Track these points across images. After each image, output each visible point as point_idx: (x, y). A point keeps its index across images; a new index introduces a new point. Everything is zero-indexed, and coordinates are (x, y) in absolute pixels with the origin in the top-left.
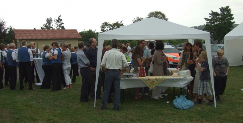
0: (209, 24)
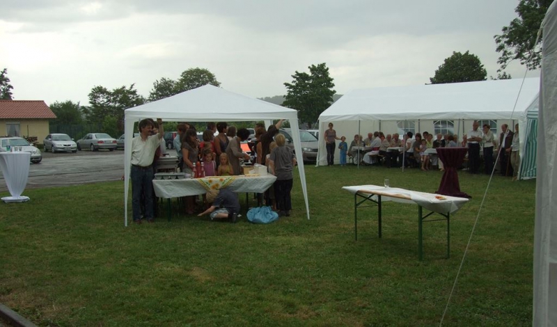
0: (293, 94)
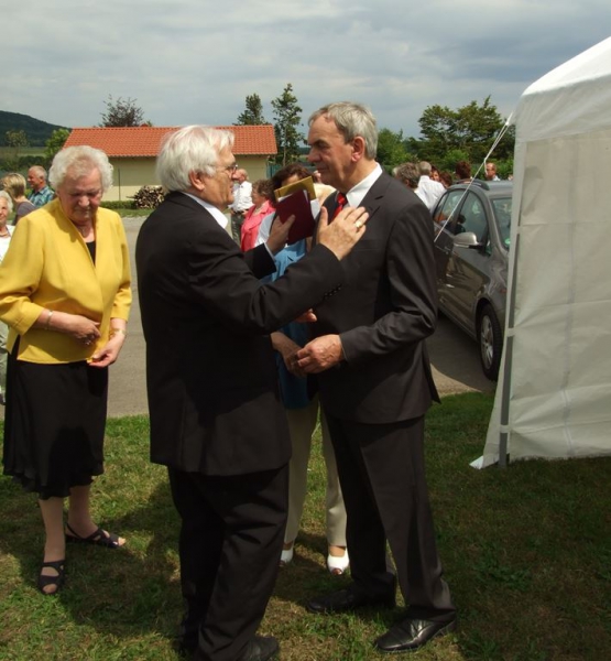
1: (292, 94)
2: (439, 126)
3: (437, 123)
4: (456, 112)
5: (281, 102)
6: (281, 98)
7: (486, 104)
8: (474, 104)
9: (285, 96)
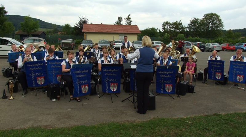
1: (130, 17)
2: (167, 27)
3: (166, 26)
4: (172, 23)
5: (127, 19)
6: (127, 18)
7: (180, 22)
8: (177, 21)
9: (128, 17)
